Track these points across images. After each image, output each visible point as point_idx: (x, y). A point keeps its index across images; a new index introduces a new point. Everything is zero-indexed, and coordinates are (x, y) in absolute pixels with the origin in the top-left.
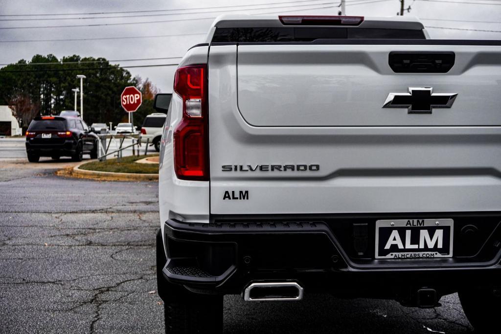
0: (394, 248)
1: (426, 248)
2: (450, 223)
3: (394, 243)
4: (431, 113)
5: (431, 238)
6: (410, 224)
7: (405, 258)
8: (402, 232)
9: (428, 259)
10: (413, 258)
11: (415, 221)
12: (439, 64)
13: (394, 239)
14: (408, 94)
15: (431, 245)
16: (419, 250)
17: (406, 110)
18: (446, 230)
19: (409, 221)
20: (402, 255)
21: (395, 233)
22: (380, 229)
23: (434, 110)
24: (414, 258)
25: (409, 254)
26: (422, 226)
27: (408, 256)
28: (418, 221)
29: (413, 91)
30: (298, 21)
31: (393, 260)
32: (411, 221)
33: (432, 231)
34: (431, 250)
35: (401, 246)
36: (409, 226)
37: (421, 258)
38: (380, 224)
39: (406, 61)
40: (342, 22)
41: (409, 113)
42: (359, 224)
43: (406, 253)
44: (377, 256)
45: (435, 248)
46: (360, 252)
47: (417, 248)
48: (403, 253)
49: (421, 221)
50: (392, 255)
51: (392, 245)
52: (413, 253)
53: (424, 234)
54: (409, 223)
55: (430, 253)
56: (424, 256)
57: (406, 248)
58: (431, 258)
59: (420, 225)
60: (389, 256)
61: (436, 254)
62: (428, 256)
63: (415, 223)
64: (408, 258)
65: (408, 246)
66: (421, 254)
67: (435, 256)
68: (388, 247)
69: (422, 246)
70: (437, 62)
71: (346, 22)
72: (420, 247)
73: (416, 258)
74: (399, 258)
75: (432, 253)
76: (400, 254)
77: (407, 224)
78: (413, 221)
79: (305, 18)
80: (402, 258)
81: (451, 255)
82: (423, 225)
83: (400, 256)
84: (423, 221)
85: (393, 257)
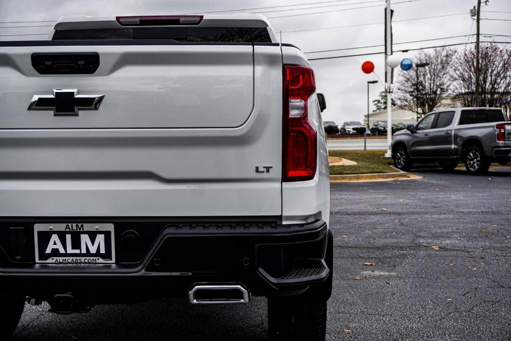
0: (55, 252)
1: (88, 254)
2: (110, 227)
3: (55, 247)
4: (77, 115)
5: (93, 243)
6: (69, 228)
7: (66, 263)
8: (62, 236)
9: (90, 265)
10: (74, 263)
11: (74, 225)
12: (82, 65)
13: (54, 243)
14: (52, 96)
15: (93, 250)
16: (81, 255)
17: (52, 112)
18: (107, 234)
19: (68, 225)
20: (63, 260)
21: (55, 237)
22: (39, 233)
23: (80, 112)
24: (76, 263)
25: (70, 259)
26: (81, 230)
27: (69, 261)
28: (77, 226)
29: (56, 93)
30: (136, 22)
31: (54, 265)
32: (70, 225)
33: (93, 236)
34: (93, 255)
35: (62, 251)
36: (68, 230)
37: (83, 263)
38: (38, 228)
39: (47, 63)
40: (181, 21)
41: (55, 115)
42: (15, 228)
43: (67, 258)
44: (37, 260)
45: (98, 254)
46: (18, 256)
47: (79, 252)
48: (64, 258)
49: (80, 225)
50: (53, 259)
51: (52, 249)
52: (74, 258)
53: (85, 239)
54: (67, 227)
55: (92, 258)
56: (86, 261)
57: (68, 252)
58: (93, 263)
59: (80, 229)
60: (50, 261)
61: (98, 259)
62: (90, 261)
63: (74, 228)
64: (69, 263)
65: (70, 250)
66: (83, 259)
67: (97, 261)
68: (48, 251)
69: (84, 251)
70: (80, 63)
71: (185, 21)
72: (82, 252)
73: (78, 263)
74: (60, 263)
75: (94, 258)
76: (61, 259)
77: (66, 228)
78: (72, 225)
79: (143, 19)
80: (63, 263)
81: (114, 261)
82: (83, 229)
83: (61, 261)
84: (82, 226)
85: (54, 261)
